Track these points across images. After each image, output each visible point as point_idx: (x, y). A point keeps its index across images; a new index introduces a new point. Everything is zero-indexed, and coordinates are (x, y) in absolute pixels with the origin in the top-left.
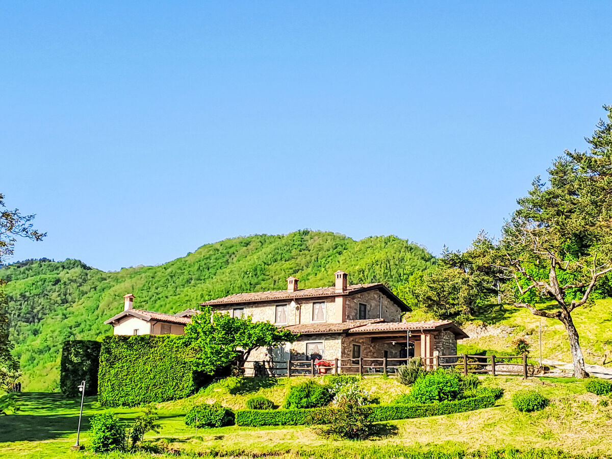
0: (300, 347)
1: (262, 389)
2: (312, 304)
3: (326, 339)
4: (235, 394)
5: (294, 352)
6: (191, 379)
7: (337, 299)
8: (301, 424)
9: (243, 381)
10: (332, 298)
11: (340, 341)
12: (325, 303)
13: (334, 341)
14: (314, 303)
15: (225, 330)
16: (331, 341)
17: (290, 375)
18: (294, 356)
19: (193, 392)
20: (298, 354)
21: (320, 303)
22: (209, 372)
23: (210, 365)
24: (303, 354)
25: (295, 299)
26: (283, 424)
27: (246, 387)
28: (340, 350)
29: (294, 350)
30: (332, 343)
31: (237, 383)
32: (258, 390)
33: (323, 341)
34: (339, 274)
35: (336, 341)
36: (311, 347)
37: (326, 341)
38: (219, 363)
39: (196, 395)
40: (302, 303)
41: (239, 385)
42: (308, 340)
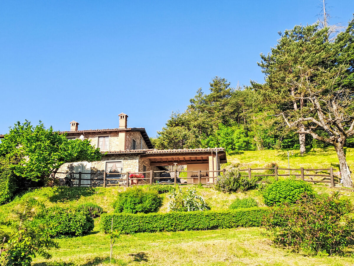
0: (100, 166)
1: (82, 198)
2: (98, 138)
3: (124, 159)
4: (56, 202)
5: (94, 170)
6: (7, 187)
7: (120, 134)
8: (181, 230)
9: (60, 190)
10: (116, 133)
11: (137, 161)
12: (109, 137)
13: (132, 161)
14: (99, 137)
15: (50, 140)
16: (129, 161)
17: (106, 185)
18: (94, 173)
19: (7, 200)
20: (98, 171)
21: (104, 137)
22: (33, 179)
23: (37, 171)
24: (103, 171)
25: (85, 133)
26: (161, 231)
27: (66, 195)
28: (138, 167)
29: (94, 168)
30: (130, 162)
31: (54, 192)
32: (79, 198)
33: (122, 161)
34: (122, 115)
35: (134, 161)
36: (110, 165)
37: (124, 161)
38: (46, 169)
39: (11, 203)
40: (89, 137)
41: (57, 193)
42: (108, 160)
